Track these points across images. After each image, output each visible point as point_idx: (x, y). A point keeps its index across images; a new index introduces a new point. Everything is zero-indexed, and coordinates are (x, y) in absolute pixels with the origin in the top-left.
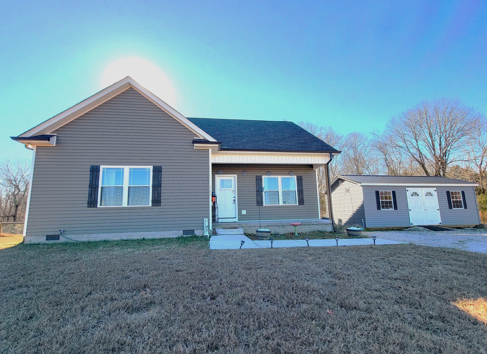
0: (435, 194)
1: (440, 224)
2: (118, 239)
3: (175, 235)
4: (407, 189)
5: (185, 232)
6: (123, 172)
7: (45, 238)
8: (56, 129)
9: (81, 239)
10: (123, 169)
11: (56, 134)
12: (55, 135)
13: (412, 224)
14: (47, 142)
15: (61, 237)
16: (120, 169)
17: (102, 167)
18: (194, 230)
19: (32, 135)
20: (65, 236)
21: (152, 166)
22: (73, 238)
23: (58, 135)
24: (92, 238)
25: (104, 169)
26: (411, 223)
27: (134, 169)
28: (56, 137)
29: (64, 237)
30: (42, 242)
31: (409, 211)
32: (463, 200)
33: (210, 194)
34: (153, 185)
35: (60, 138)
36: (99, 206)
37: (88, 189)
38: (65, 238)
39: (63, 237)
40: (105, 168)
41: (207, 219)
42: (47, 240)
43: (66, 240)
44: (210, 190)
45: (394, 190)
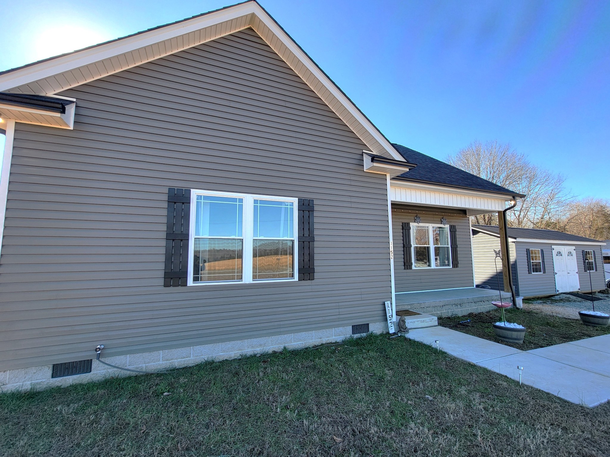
0: (574, 253)
1: (578, 290)
2: (233, 355)
3: (339, 335)
4: (553, 247)
5: (356, 329)
6: (241, 207)
7: (49, 372)
8: (73, 86)
9: (149, 363)
10: (241, 200)
11: (74, 100)
12: (72, 102)
13: (558, 291)
14: (58, 115)
15: (95, 364)
16: (235, 200)
17: (195, 193)
18: (368, 324)
19: (9, 90)
20: (108, 360)
21: (297, 199)
22: (128, 364)
23: (81, 104)
24: (176, 359)
25: (199, 197)
26: (557, 289)
27: (262, 202)
28: (73, 106)
29: (103, 362)
30: (39, 384)
31: (555, 275)
32: (594, 261)
33: (391, 257)
34: (299, 237)
35: (82, 112)
36: (190, 282)
37: (163, 243)
38: (107, 366)
39: (101, 364)
40: (201, 196)
41: (389, 302)
42: (53, 377)
43: (110, 371)
44: (391, 250)
45: (542, 248)
